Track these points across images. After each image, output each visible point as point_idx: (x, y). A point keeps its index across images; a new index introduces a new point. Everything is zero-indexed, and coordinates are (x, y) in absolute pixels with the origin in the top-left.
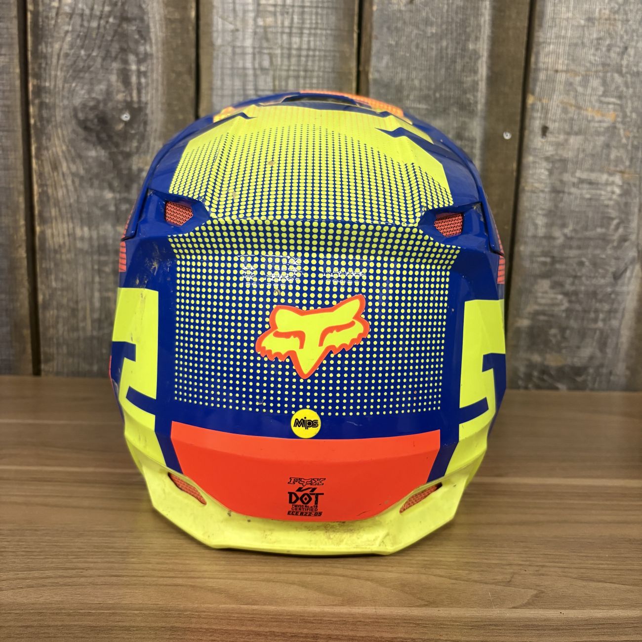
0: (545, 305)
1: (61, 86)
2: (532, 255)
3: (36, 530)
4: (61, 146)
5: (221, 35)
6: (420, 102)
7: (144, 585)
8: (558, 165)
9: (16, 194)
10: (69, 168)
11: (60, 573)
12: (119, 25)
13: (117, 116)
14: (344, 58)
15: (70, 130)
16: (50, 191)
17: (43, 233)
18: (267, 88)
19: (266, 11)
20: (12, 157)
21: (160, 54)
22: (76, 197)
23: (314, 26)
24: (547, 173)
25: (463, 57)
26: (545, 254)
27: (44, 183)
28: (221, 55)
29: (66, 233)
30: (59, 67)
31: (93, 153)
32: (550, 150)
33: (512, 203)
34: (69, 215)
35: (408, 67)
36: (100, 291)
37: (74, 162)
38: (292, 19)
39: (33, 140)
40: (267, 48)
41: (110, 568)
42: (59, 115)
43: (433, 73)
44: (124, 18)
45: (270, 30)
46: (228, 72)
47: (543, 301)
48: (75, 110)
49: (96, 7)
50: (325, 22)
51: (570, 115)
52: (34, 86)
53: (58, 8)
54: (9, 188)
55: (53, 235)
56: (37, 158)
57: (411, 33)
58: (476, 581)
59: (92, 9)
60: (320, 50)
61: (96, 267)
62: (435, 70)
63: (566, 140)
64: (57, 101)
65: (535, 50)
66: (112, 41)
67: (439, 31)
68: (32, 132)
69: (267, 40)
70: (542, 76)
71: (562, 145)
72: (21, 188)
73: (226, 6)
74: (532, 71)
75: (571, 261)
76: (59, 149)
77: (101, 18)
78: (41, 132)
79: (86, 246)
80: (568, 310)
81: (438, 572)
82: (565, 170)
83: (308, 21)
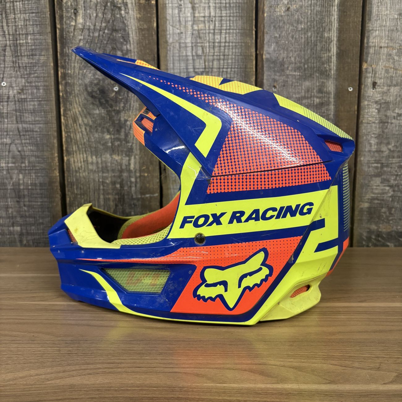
0: (378, 194)
1: (77, 72)
2: (369, 162)
3: (86, 340)
4: (78, 108)
5: (171, 36)
6: (295, 71)
7: (156, 372)
8: (384, 106)
9: (52, 138)
10: (83, 121)
11: (105, 365)
12: (111, 34)
13: (111, 88)
14: (248, 47)
15: (83, 98)
16: (72, 135)
17: (68, 160)
18: (201, 67)
19: (198, 21)
20: (49, 116)
21: (136, 50)
22: (87, 139)
23: (228, 28)
24: (376, 111)
25: (321, 42)
26: (377, 162)
27: (68, 130)
28: (172, 48)
29: (82, 160)
30: (77, 60)
31: (97, 112)
32: (378, 97)
33: (355, 131)
34: (84, 149)
35: (287, 50)
36: (103, 194)
37: (86, 117)
38: (215, 24)
39: (62, 105)
40: (200, 43)
41: (134, 363)
42: (77, 89)
43: (303, 53)
44: (114, 30)
45: (201, 32)
46: (177, 58)
47: (377, 191)
48: (86, 86)
49: (97, 24)
50: (235, 25)
51: (390, 74)
52: (61, 73)
53: (75, 26)
54: (48, 135)
55: (74, 162)
56: (64, 116)
57: (289, 28)
58: (358, 368)
59: (95, 25)
60: (232, 43)
61: (101, 180)
62: (304, 51)
63: (389, 90)
64: (75, 81)
65: (366, 35)
66: (107, 43)
67: (306, 26)
68: (61, 100)
69: (200, 38)
70: (372, 51)
71: (386, 93)
72: (55, 134)
73: (174, 19)
74: (365, 48)
75: (393, 166)
76: (77, 110)
77: (100, 30)
78: (66, 100)
79: (94, 168)
80: (392, 196)
81: (333, 362)
82: (388, 109)
83: (225, 25)
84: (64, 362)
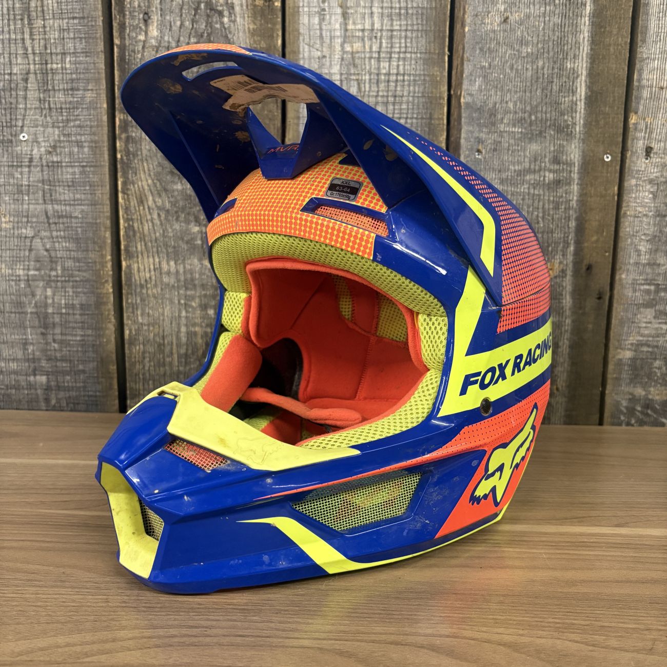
2: (635, 283)
4: (147, 181)
5: (307, 62)
6: (514, 126)
7: (271, 646)
8: (663, 187)
9: (103, 229)
10: (154, 201)
11: (184, 631)
14: (435, 83)
15: (156, 163)
16: (136, 225)
17: (129, 267)
19: (353, 36)
20: (98, 193)
22: (161, 231)
23: (403, 50)
24: (651, 196)
25: (560, 76)
26: (649, 282)
27: (129, 217)
29: (152, 267)
31: (179, 187)
32: (654, 173)
33: (613, 229)
34: (155, 250)
35: (502, 90)
36: (186, 325)
37: (160, 196)
38: (381, 43)
39: (119, 174)
40: (354, 74)
41: (234, 627)
42: (145, 148)
43: (528, 94)
45: (357, 55)
47: (647, 332)
49: (182, 39)
50: (415, 45)
52: (120, 120)
53: (144, 42)
54: (96, 223)
55: (139, 271)
56: (123, 192)
57: (505, 53)
58: (615, 649)
59: (178, 41)
60: (409, 75)
61: (182, 302)
62: (531, 92)
65: (638, 66)
67: (535, 50)
68: (119, 166)
69: (355, 66)
70: (645, 93)
72: (108, 223)
73: (311, 33)
74: (635, 88)
76: (144, 183)
78: (127, 166)
79: (172, 280)
81: (572, 636)
83: (398, 45)
84: (114, 623)
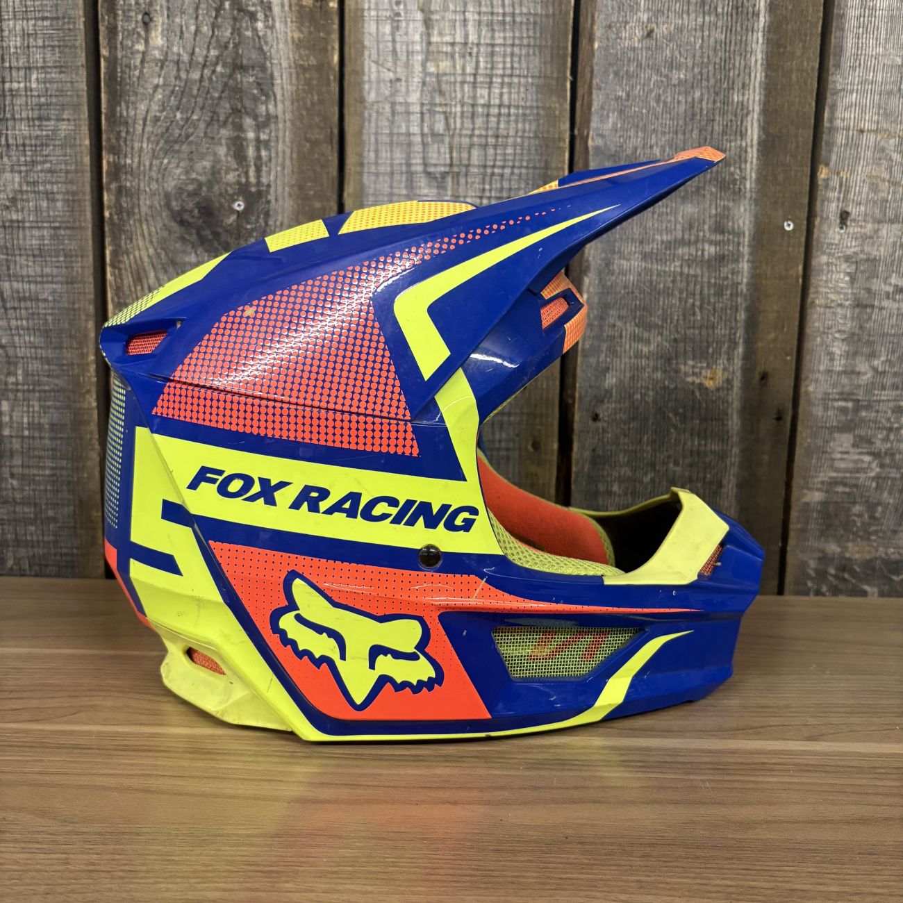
0: (846, 471)
1: (147, 163)
2: (826, 398)
4: (147, 250)
5: (374, 86)
8: (864, 267)
9: (83, 317)
10: (157, 279)
12: (231, 76)
13: (226, 204)
14: (552, 119)
15: (159, 225)
18: (442, 162)
19: (439, 52)
20: (77, 266)
21: (288, 116)
23: (508, 72)
24: (847, 278)
25: (724, 113)
26: (845, 396)
27: (122, 301)
28: (374, 115)
30: (146, 136)
31: (192, 258)
32: (852, 247)
33: (797, 323)
35: (645, 129)
37: (165, 271)
38: (477, 62)
39: (108, 240)
40: (440, 105)
42: (145, 204)
43: (680, 136)
44: (238, 67)
45: (444, 78)
46: (385, 139)
47: (843, 465)
48: (167, 196)
49: (197, 50)
50: (524, 65)
51: (881, 195)
52: (108, 163)
53: (144, 53)
54: (74, 309)
56: (113, 266)
57: (650, 79)
59: (193, 53)
60: (517, 107)
62: (684, 134)
63: (876, 231)
64: (142, 185)
65: (829, 101)
66: (220, 98)
67: (689, 76)
68: (107, 229)
69: (441, 93)
70: (840, 138)
71: (871, 237)
72: (90, 308)
73: (381, 46)
74: (826, 131)
75: (882, 407)
76: (144, 254)
77: (204, 66)
78: (119, 229)
80: (877, 478)
82: (874, 275)
83: (501, 66)
